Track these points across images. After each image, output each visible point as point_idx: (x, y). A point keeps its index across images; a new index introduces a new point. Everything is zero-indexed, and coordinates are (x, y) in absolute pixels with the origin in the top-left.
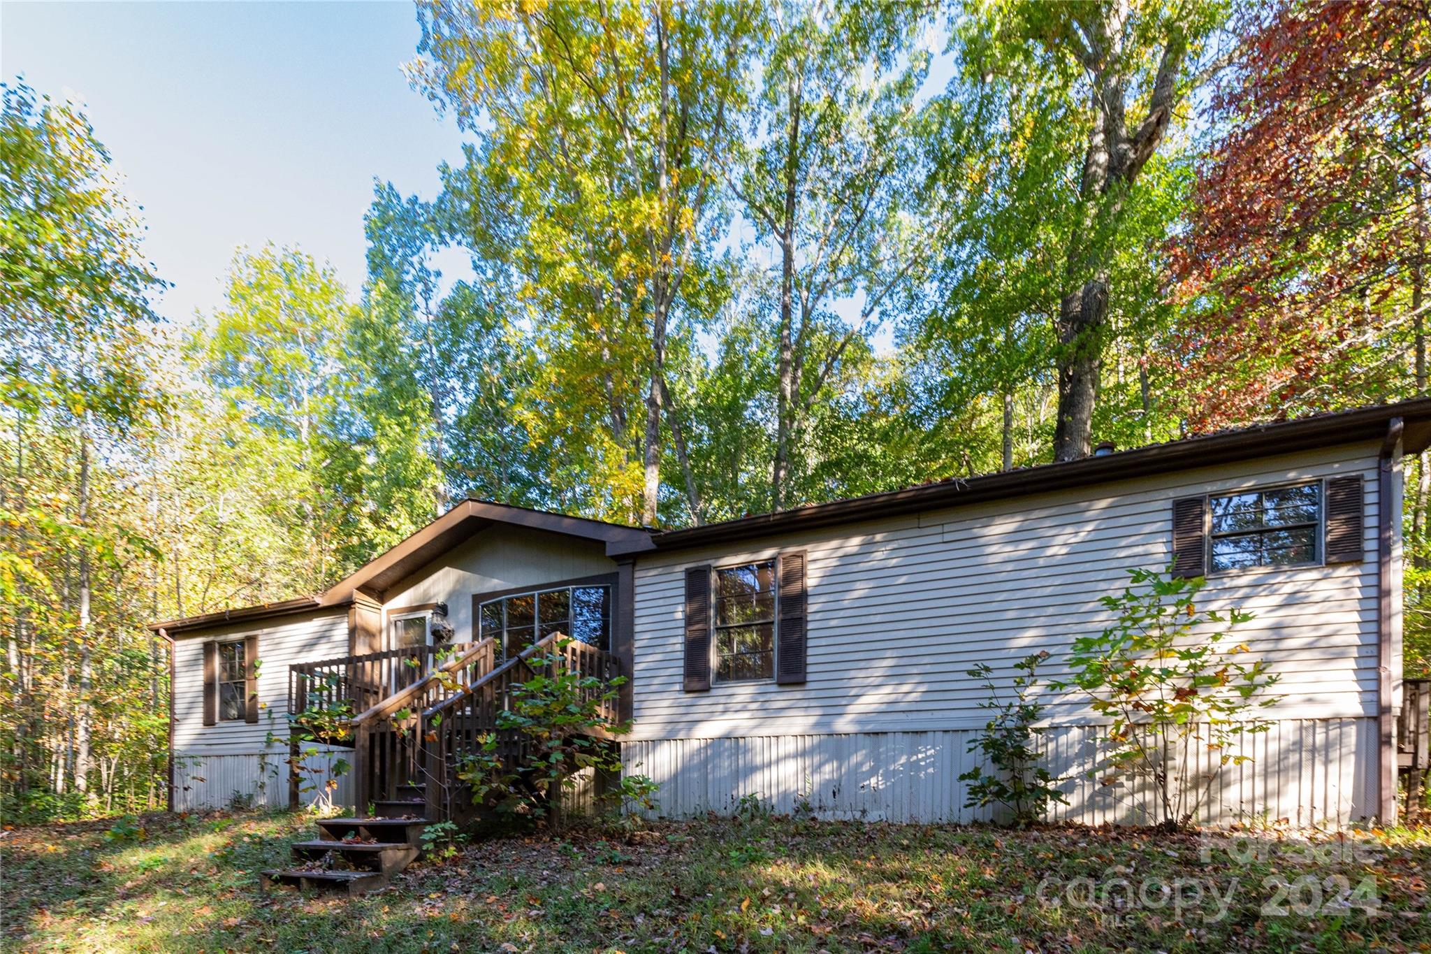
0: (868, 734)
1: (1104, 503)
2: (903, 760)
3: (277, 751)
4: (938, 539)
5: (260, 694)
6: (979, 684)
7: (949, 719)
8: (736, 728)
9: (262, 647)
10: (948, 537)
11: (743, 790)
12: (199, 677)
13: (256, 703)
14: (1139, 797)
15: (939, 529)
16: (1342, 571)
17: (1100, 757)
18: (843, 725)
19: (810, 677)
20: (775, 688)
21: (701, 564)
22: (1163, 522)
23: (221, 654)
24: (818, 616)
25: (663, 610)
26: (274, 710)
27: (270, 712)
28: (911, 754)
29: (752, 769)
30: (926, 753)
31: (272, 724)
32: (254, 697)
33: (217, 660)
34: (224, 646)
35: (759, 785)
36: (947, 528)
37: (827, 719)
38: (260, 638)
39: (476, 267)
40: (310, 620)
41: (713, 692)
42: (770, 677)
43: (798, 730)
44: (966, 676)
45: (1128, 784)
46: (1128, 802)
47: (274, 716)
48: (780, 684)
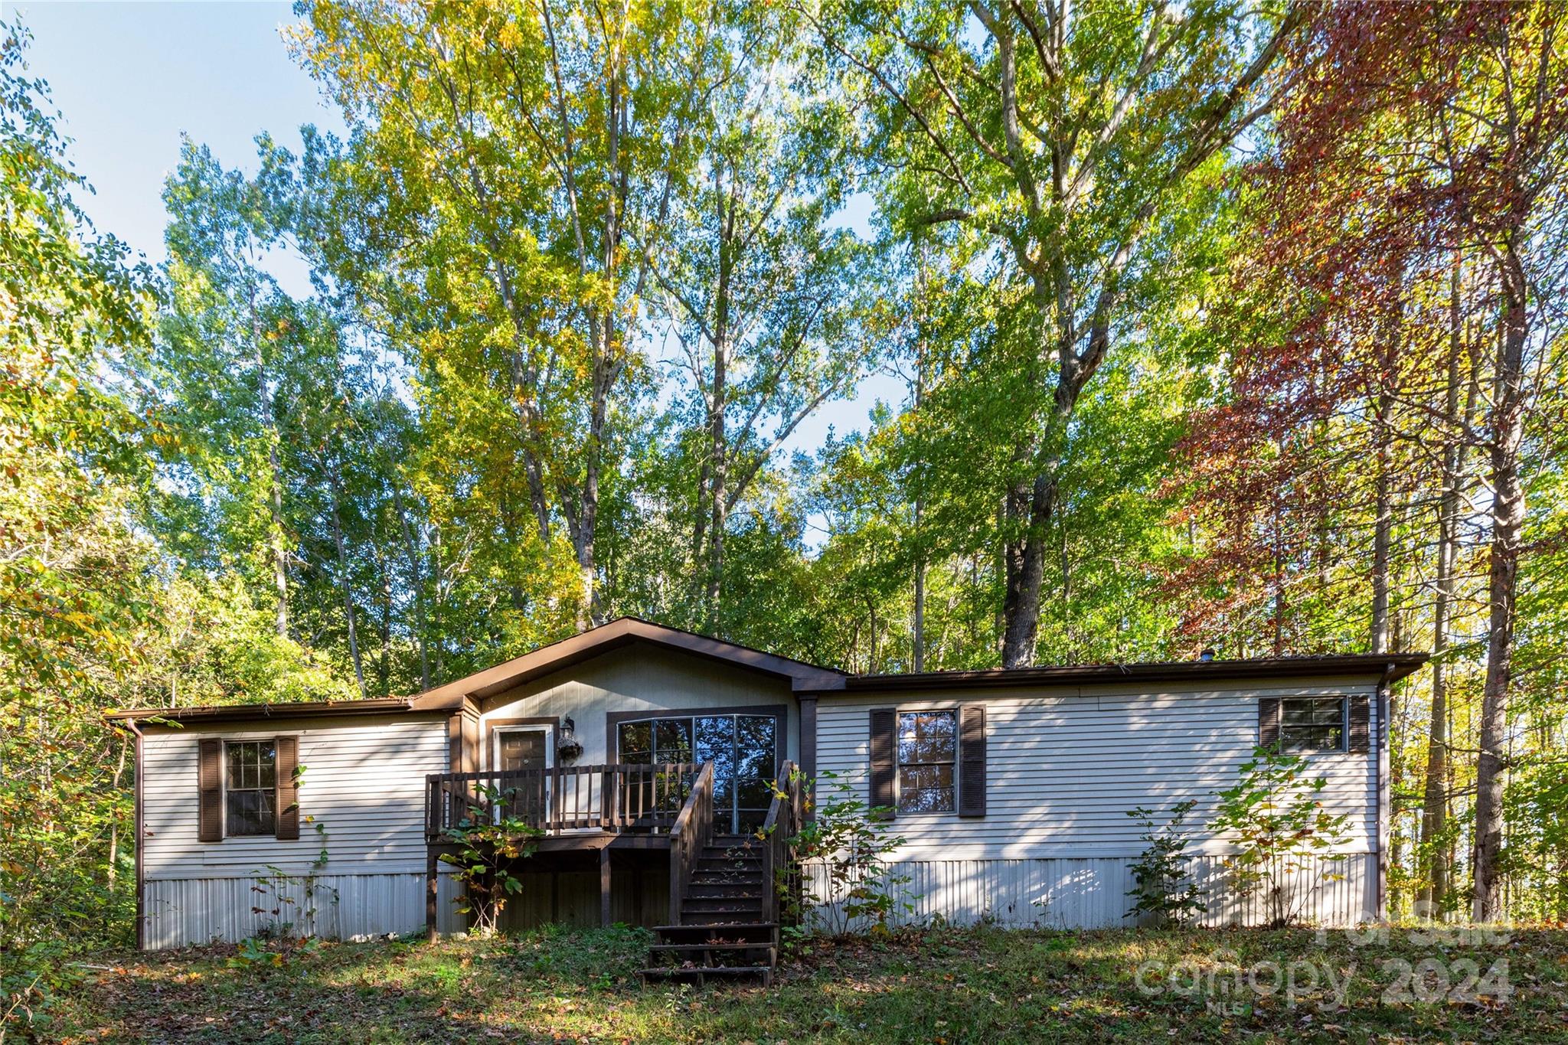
0: (1039, 860)
1: (1215, 695)
2: (1067, 880)
3: (334, 872)
4: (1095, 707)
5: (301, 805)
6: (1134, 823)
7: (1104, 849)
8: (920, 853)
9: (303, 751)
10: (1102, 707)
11: (927, 907)
12: (189, 781)
13: (296, 816)
14: (1237, 907)
15: (1095, 700)
16: (1355, 757)
17: (1212, 878)
18: (1014, 851)
19: (988, 812)
20: (957, 820)
21: (885, 707)
22: (1253, 713)
23: (228, 755)
24: (996, 761)
25: (846, 745)
26: (325, 825)
27: (320, 828)
28: (1073, 877)
29: (935, 887)
30: (1086, 875)
31: (324, 841)
32: (294, 809)
33: (223, 761)
34: (232, 746)
35: (941, 902)
36: (1102, 700)
37: (997, 847)
38: (301, 739)
39: (315, 280)
40: (388, 723)
41: (897, 821)
42: (953, 809)
43: (977, 855)
44: (1125, 816)
45: (1231, 898)
46: (1231, 910)
47: (325, 831)
48: (961, 817)
